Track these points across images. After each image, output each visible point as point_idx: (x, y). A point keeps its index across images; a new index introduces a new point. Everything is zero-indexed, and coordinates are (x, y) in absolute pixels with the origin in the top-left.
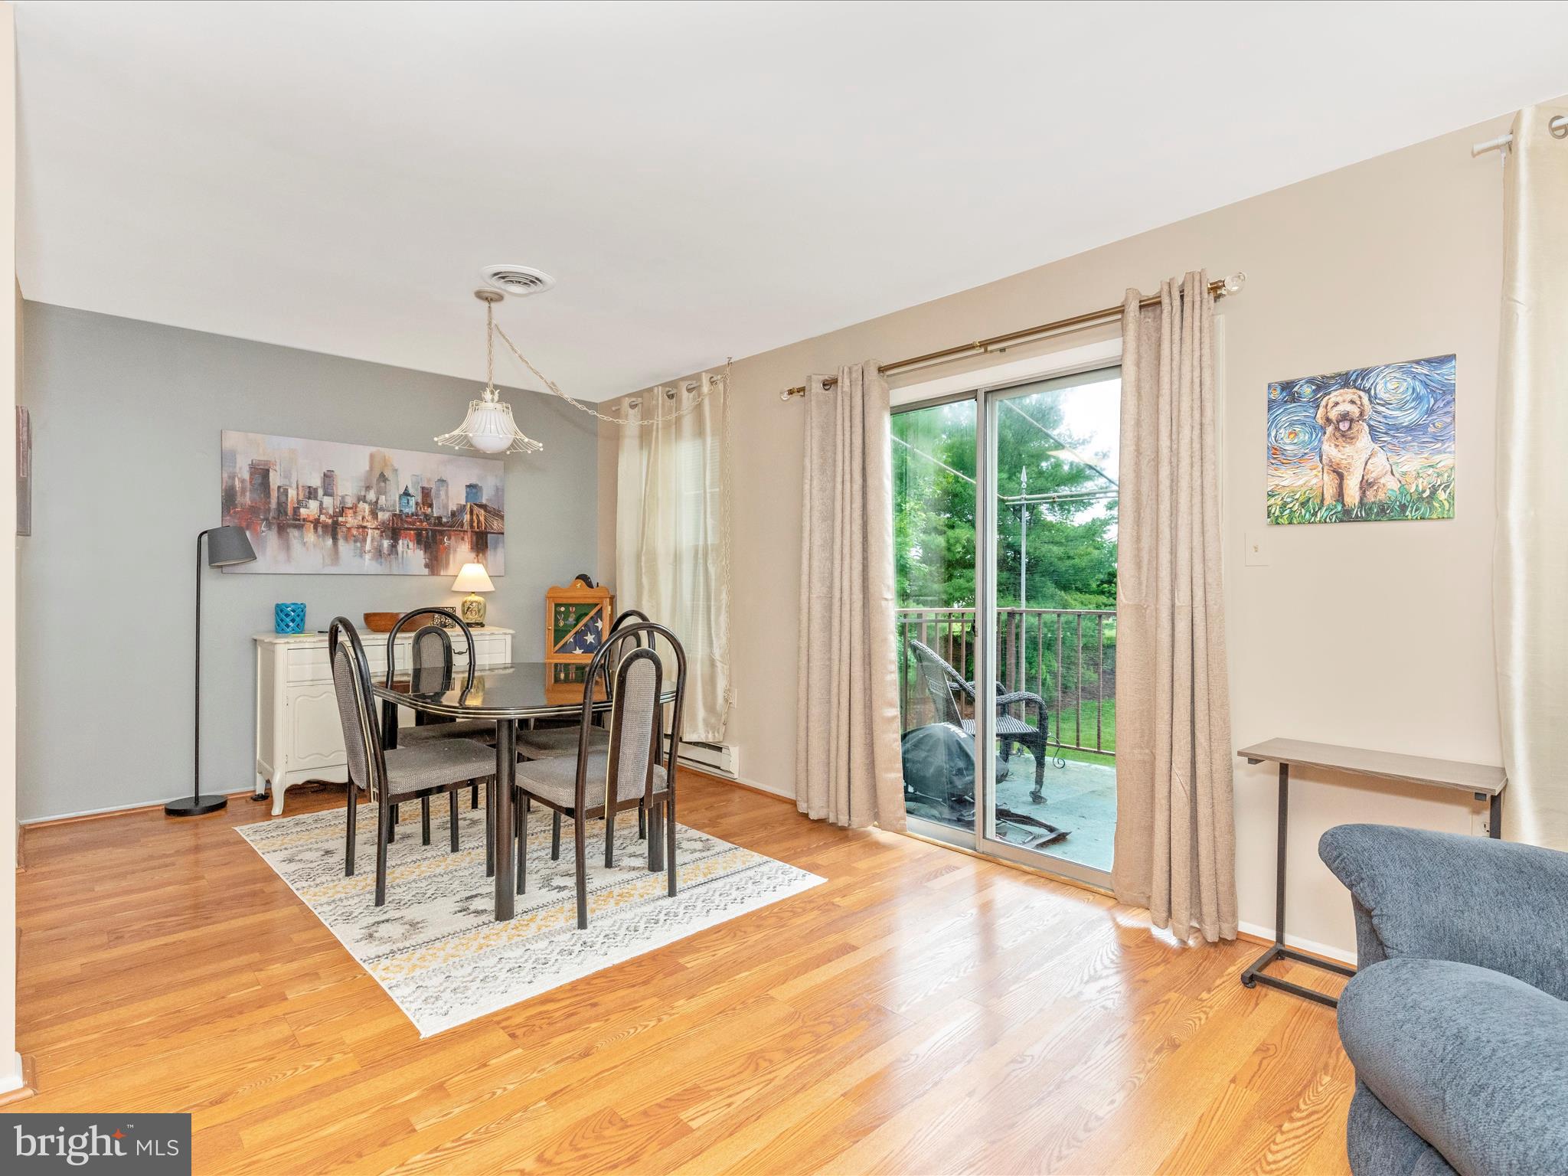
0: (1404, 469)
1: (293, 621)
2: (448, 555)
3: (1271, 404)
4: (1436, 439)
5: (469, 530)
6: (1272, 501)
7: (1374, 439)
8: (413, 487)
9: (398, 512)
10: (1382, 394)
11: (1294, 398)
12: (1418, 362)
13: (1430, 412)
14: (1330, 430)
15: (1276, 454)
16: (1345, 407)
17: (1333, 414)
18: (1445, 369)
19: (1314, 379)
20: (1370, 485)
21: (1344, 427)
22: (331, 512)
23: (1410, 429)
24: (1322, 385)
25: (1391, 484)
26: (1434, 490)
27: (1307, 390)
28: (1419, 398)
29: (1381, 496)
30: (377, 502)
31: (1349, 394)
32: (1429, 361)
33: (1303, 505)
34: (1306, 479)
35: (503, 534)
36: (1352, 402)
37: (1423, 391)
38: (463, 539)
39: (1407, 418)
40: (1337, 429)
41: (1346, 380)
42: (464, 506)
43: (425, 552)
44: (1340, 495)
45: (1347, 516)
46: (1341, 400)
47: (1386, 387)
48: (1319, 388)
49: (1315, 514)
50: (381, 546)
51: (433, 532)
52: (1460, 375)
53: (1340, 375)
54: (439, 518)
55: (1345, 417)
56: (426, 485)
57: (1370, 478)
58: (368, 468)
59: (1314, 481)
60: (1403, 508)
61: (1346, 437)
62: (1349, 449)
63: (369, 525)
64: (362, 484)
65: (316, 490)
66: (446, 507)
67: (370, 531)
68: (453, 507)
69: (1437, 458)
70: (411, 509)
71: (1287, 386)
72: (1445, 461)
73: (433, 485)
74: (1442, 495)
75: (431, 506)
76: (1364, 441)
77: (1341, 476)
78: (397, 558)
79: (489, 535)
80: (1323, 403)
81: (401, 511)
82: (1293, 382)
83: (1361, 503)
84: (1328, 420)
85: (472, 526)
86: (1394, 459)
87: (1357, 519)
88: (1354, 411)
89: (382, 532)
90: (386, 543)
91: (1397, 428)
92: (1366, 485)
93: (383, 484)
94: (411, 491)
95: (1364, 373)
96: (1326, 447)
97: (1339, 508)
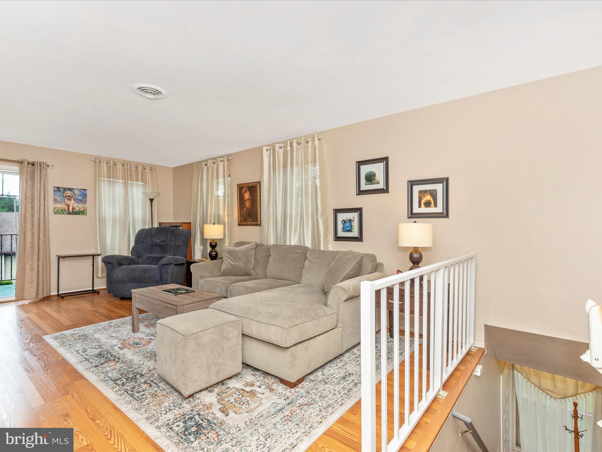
0: (79, 207)
3: (55, 191)
4: (84, 202)
6: (55, 209)
7: (74, 201)
10: (76, 193)
11: (59, 191)
12: (81, 189)
13: (83, 198)
14: (67, 198)
15: (55, 201)
16: (69, 194)
17: (67, 195)
18: (86, 191)
19: (63, 188)
20: (74, 209)
21: (69, 198)
23: (80, 200)
24: (65, 189)
25: (77, 209)
26: (84, 210)
27: (62, 190)
28: (81, 195)
29: (76, 211)
31: (70, 192)
32: (83, 190)
33: (62, 211)
34: (62, 206)
36: (71, 194)
37: (82, 194)
39: (80, 198)
40: (68, 198)
41: (70, 189)
44: (68, 210)
45: (70, 213)
46: (69, 193)
47: (77, 192)
48: (64, 190)
49: (64, 213)
52: (88, 193)
53: (68, 188)
55: (69, 196)
57: (74, 207)
59: (64, 207)
60: (79, 213)
61: (70, 200)
62: (70, 202)
69: (85, 205)
71: (58, 188)
72: (85, 206)
74: (85, 212)
76: (73, 201)
77: (69, 206)
80: (65, 193)
82: (59, 187)
83: (72, 211)
84: (66, 196)
86: (78, 205)
87: (72, 214)
88: (71, 195)
91: (78, 200)
92: (73, 208)
95: (73, 189)
96: (66, 201)
97: (68, 212)
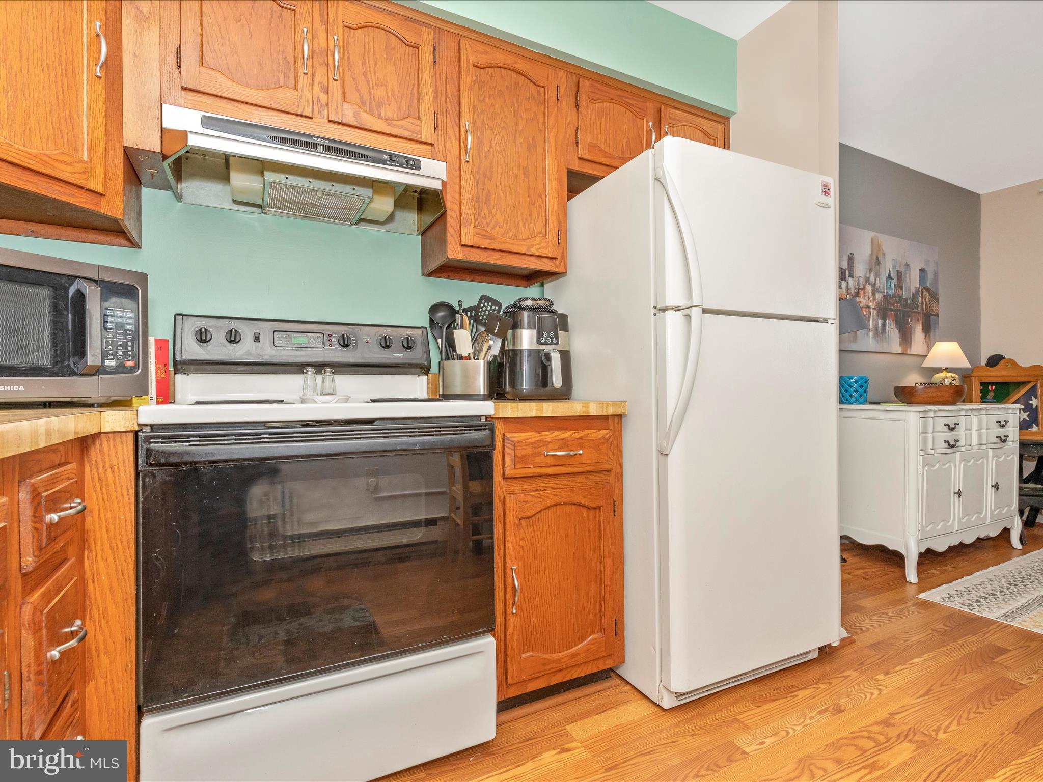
1: (856, 391)
2: (911, 334)
5: (921, 312)
8: (893, 269)
9: (885, 294)
22: (852, 293)
30: (875, 284)
35: (938, 316)
38: (918, 321)
42: (919, 289)
43: (900, 332)
50: (877, 325)
51: (904, 312)
54: (906, 300)
56: (899, 269)
58: (870, 253)
63: (870, 304)
64: (868, 267)
65: (845, 271)
66: (909, 290)
67: (872, 311)
68: (913, 290)
70: (891, 292)
73: (902, 269)
75: (902, 289)
78: (885, 337)
79: (932, 317)
81: (887, 292)
85: (923, 308)
89: (878, 312)
90: (880, 322)
93: (878, 267)
94: (892, 275)
